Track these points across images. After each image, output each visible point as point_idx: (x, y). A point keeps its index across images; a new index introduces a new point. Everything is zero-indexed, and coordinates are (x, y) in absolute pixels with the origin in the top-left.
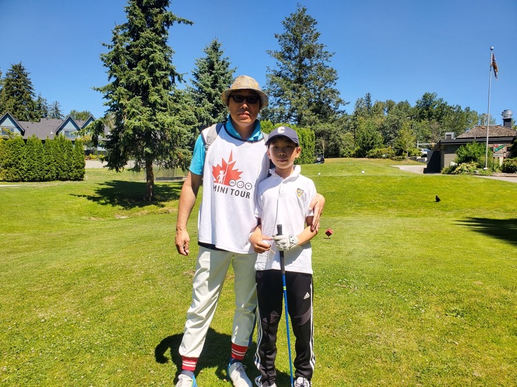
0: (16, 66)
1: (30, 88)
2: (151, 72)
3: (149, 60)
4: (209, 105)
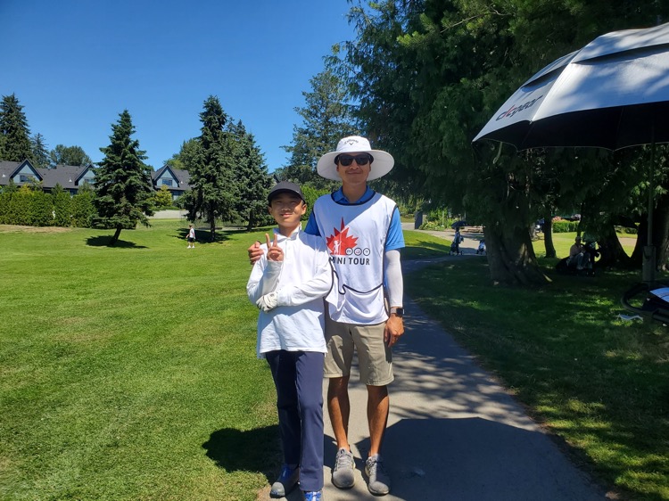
0: (8, 98)
2: (218, 168)
3: (216, 162)
4: (247, 180)
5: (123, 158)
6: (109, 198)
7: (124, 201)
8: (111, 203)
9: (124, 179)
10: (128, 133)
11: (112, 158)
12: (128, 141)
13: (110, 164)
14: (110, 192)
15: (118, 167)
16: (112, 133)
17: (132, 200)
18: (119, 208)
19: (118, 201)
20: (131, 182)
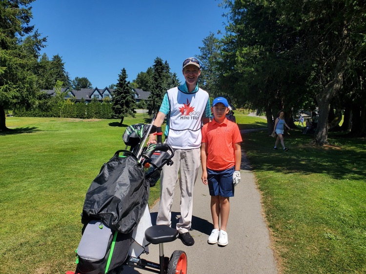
0: (56, 56)
1: (63, 68)
5: (124, 89)
6: (119, 106)
7: (125, 107)
8: (120, 108)
9: (124, 98)
10: (125, 78)
11: (119, 89)
12: (125, 81)
13: (118, 91)
14: (119, 104)
15: (122, 93)
16: (119, 78)
17: (128, 106)
18: (123, 110)
19: (122, 107)
20: (128, 99)
